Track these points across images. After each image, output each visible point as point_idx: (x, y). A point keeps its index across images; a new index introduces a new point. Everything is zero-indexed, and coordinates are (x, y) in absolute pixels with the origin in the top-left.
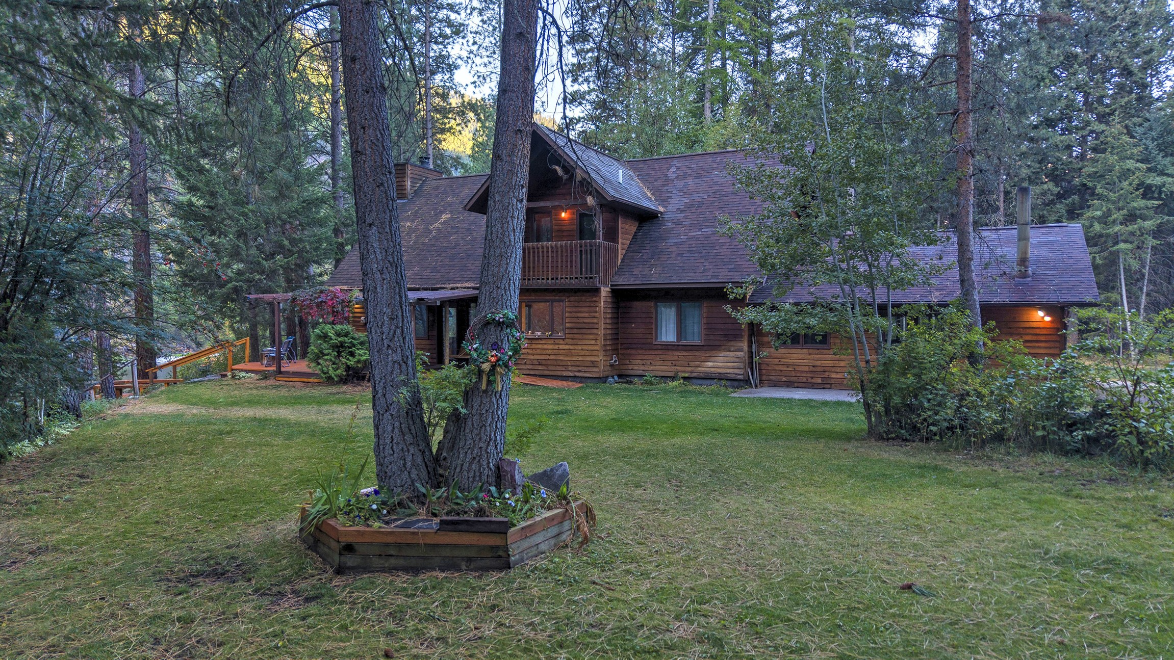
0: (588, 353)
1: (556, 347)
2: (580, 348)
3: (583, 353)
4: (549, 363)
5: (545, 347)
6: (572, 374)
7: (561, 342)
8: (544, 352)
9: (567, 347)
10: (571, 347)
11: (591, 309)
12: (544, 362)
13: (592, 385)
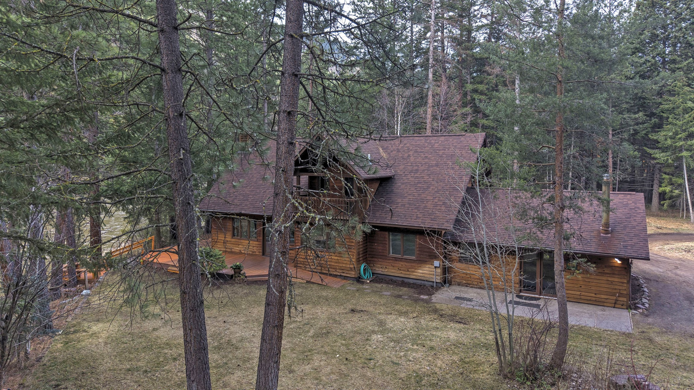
0: (348, 263)
1: (330, 257)
2: (344, 259)
3: (345, 262)
4: (326, 266)
6: (339, 274)
7: (333, 254)
9: (336, 258)
10: (339, 258)
12: (322, 265)
13: (351, 282)
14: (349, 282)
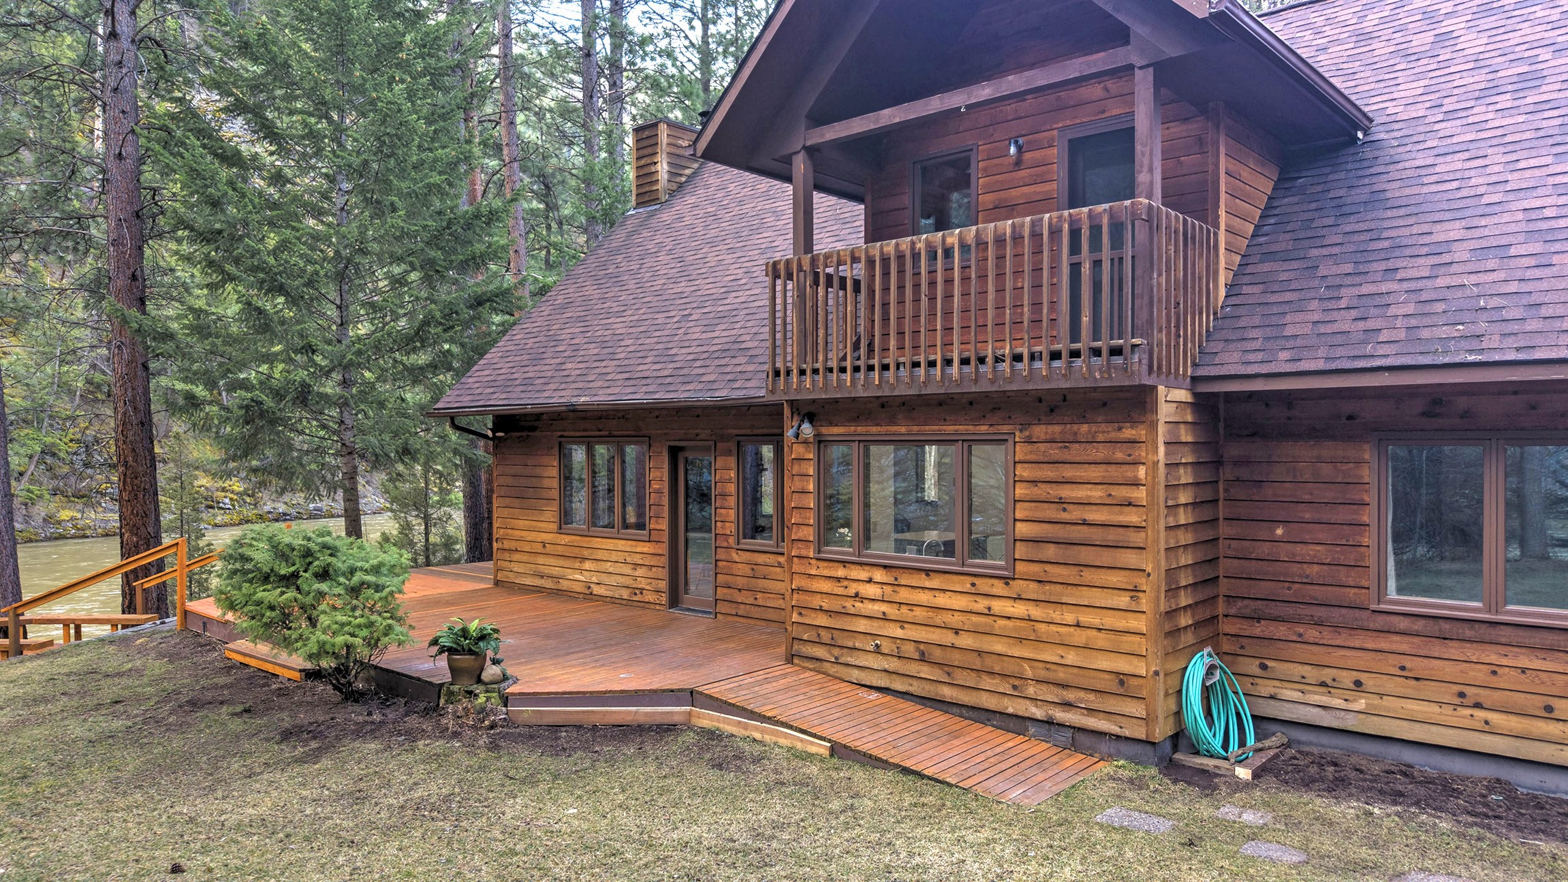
0: (1101, 640)
1: (982, 604)
2: (1070, 618)
3: (1080, 637)
4: (956, 658)
5: (942, 600)
6: (1038, 713)
7: (998, 588)
8: (939, 619)
9: (1020, 609)
10: (1036, 612)
11: (1114, 472)
12: (937, 654)
13: (1122, 767)
14: (1106, 768)
